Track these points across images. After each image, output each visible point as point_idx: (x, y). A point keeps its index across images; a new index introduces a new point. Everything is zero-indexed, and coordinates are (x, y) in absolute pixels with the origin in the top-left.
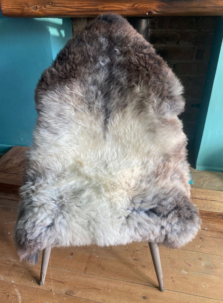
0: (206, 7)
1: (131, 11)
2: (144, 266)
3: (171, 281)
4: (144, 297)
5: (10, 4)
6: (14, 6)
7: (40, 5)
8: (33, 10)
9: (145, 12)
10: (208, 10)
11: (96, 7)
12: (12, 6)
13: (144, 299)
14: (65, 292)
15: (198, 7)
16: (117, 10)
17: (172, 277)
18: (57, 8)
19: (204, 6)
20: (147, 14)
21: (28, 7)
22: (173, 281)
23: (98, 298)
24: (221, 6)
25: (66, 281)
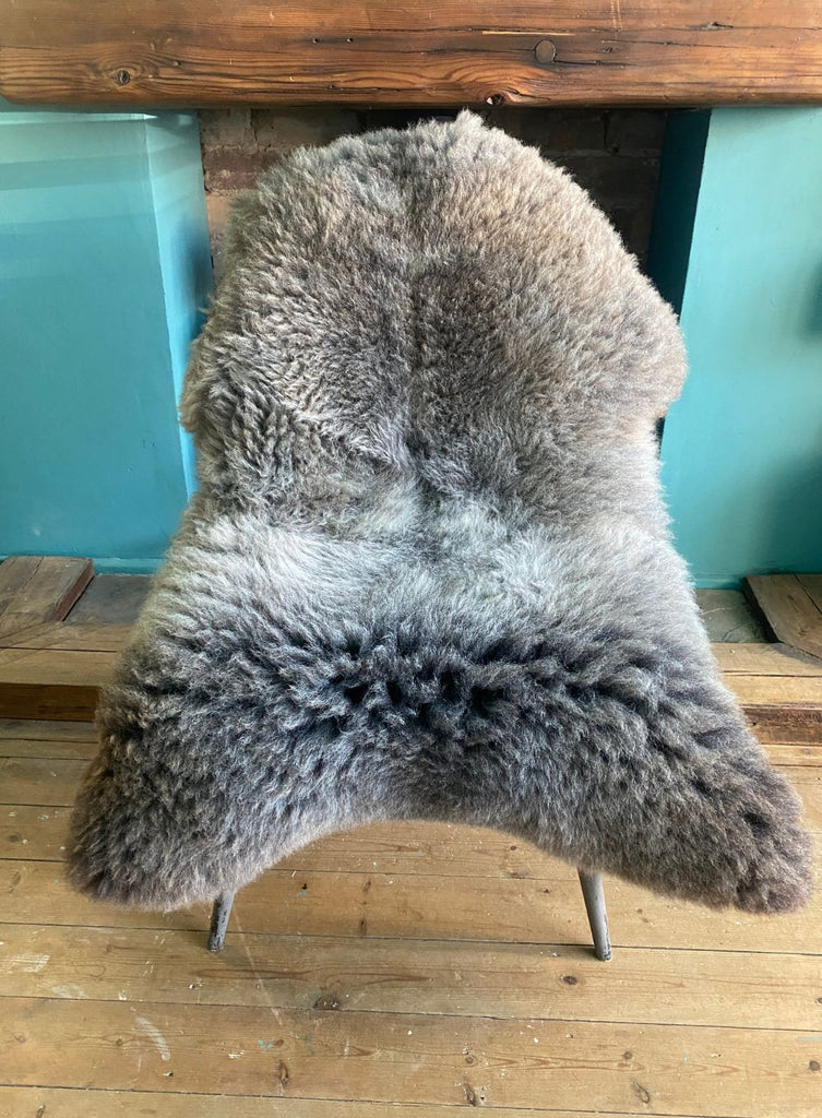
0: (661, 84)
1: (441, 93)
2: (547, 891)
3: (640, 922)
4: (569, 977)
5: (31, 63)
6: (45, 68)
7: (138, 67)
8: (113, 85)
9: (483, 97)
10: (668, 93)
11: (329, 79)
12: (38, 68)
13: (570, 983)
14: (313, 1003)
15: (642, 84)
16: (398, 90)
17: (640, 911)
18: (198, 78)
19: (658, 81)
20: (490, 101)
21: (98, 73)
22: (646, 921)
23: (426, 1004)
24: (705, 81)
25: (306, 969)
